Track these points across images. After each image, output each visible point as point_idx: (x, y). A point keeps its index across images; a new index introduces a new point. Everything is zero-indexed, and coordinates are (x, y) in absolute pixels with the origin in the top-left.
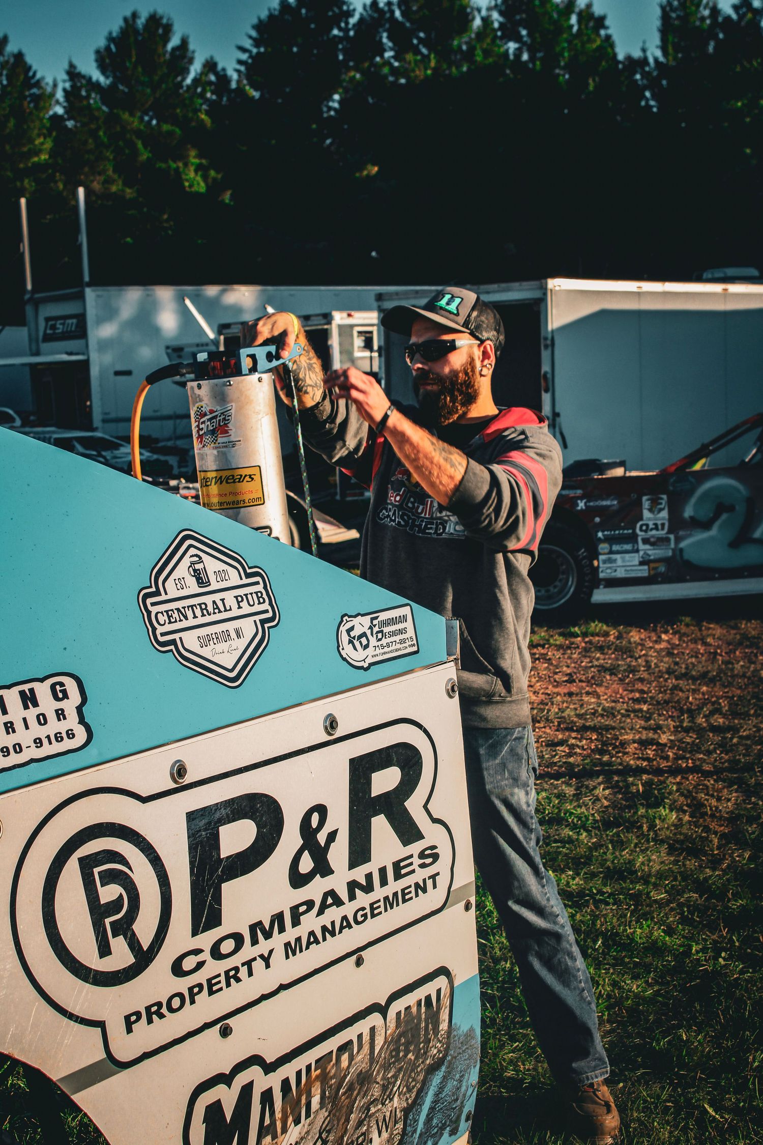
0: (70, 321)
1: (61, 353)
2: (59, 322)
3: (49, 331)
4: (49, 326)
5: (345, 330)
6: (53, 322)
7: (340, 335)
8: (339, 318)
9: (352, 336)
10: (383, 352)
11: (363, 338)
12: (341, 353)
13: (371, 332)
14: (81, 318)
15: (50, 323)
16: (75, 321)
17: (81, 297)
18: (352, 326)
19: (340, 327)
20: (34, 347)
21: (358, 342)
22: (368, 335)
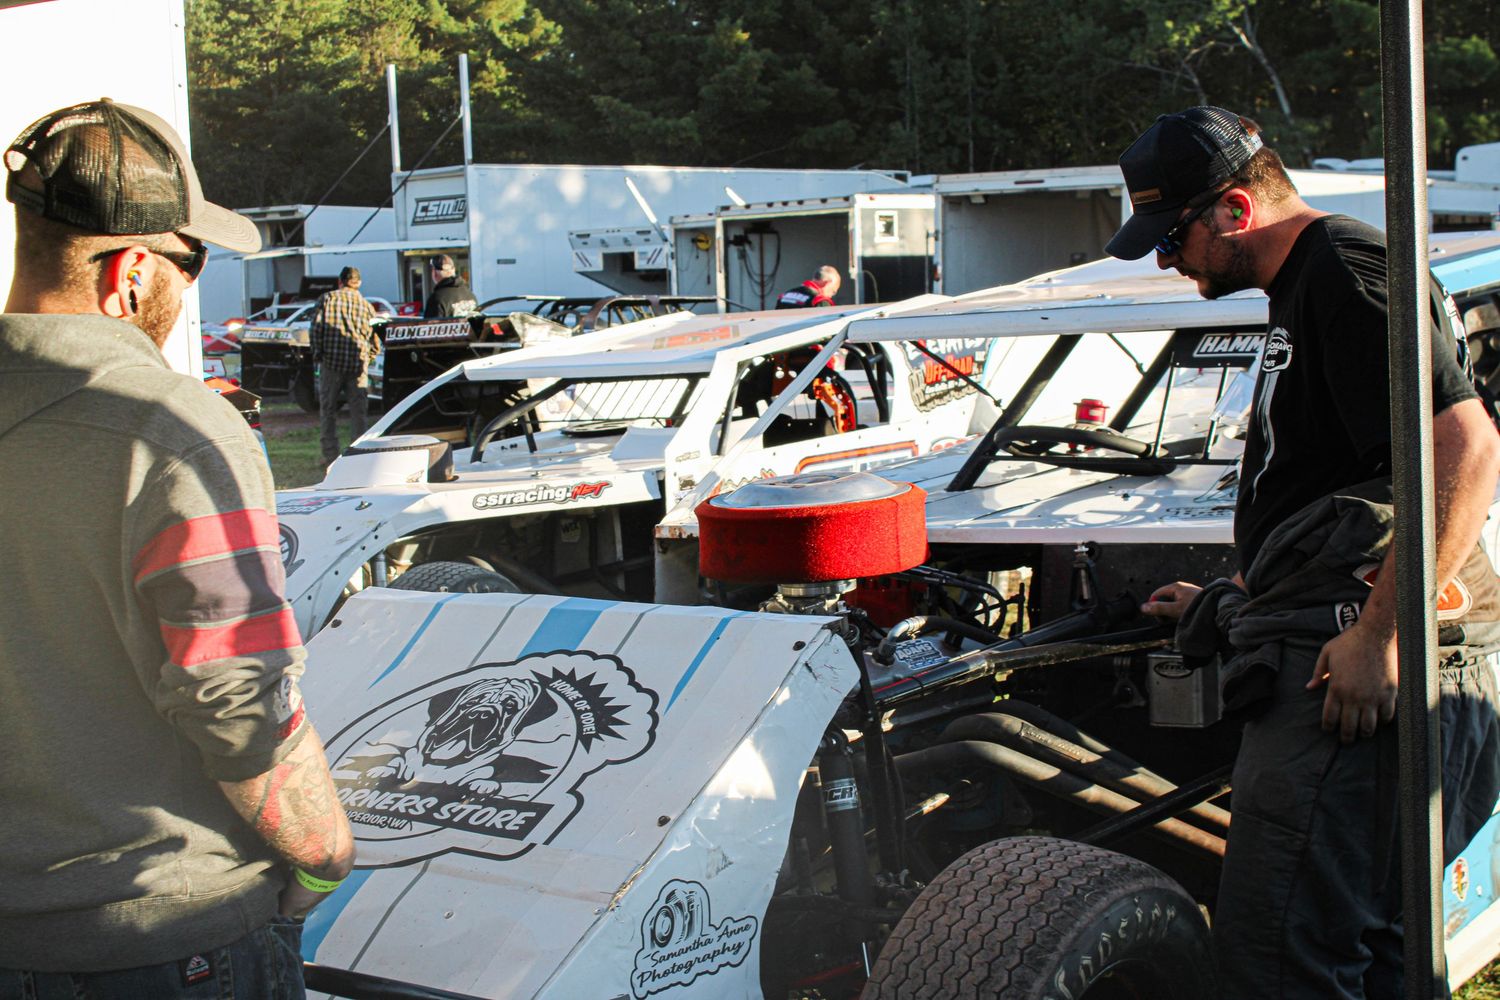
0: (446, 202)
1: (433, 239)
2: (432, 203)
3: (419, 214)
4: (420, 208)
5: (868, 214)
6: (426, 204)
7: (862, 219)
8: (861, 202)
9: (873, 220)
10: (940, 236)
11: (884, 223)
12: (863, 237)
13: (891, 217)
14: (461, 199)
15: (422, 204)
16: (452, 202)
17: (462, 174)
18: (873, 211)
19: (863, 211)
20: (402, 232)
21: (880, 226)
22: (888, 220)
